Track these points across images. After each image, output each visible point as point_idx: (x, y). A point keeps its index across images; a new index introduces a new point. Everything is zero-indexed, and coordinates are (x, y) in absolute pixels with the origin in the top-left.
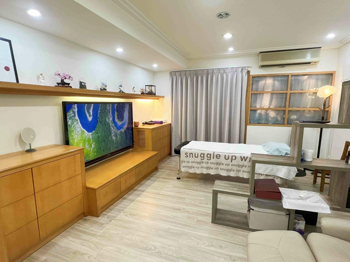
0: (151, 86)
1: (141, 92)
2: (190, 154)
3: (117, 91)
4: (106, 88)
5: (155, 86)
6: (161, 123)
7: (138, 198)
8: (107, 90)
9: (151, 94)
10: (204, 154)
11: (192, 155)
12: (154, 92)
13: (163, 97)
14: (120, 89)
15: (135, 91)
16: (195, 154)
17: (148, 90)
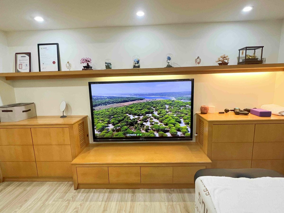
1: (221, 62)
2: (202, 202)
5: (262, 47)
12: (260, 58)
14: (168, 63)
15: (199, 63)
17: (244, 57)
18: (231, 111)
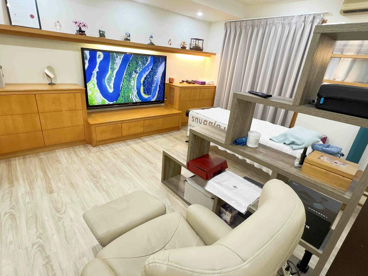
0: (199, 40)
1: (182, 46)
2: (196, 118)
3: (147, 42)
4: (129, 38)
5: (203, 40)
6: (204, 83)
7: (135, 145)
8: (131, 41)
9: (197, 50)
10: (207, 121)
11: (198, 119)
12: (201, 47)
13: (215, 54)
14: (151, 40)
15: (170, 44)
16: (200, 119)
17: (193, 45)
18: (185, 81)
